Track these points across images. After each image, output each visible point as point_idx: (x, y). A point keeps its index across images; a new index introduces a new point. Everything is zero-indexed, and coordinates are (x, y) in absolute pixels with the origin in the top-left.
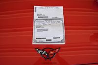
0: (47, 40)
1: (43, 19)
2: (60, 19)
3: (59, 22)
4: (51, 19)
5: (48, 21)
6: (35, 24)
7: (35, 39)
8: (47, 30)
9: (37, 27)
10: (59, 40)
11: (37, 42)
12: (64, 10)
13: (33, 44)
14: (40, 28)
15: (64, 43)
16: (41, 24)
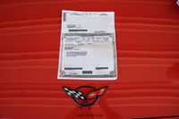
0: (84, 72)
1: (78, 35)
2: (108, 34)
3: (106, 40)
4: (92, 35)
5: (86, 38)
6: (64, 42)
7: (63, 69)
8: (84, 54)
9: (66, 48)
10: (107, 72)
11: (65, 76)
13: (59, 78)
14: (72, 51)
15: (115, 79)
16: (75, 43)
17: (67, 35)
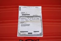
0: (28, 33)
1: (26, 16)
2: (39, 16)
3: (38, 19)
4: (32, 17)
5: (29, 18)
6: (20, 20)
7: (20, 32)
8: (29, 25)
9: (21, 23)
10: (38, 33)
11: (21, 35)
12: (42, 9)
13: (18, 36)
14: (23, 24)
15: (42, 36)
16: (24, 20)
17: (21, 17)
